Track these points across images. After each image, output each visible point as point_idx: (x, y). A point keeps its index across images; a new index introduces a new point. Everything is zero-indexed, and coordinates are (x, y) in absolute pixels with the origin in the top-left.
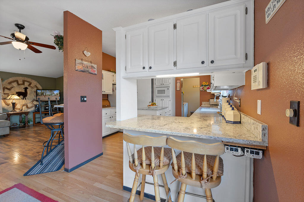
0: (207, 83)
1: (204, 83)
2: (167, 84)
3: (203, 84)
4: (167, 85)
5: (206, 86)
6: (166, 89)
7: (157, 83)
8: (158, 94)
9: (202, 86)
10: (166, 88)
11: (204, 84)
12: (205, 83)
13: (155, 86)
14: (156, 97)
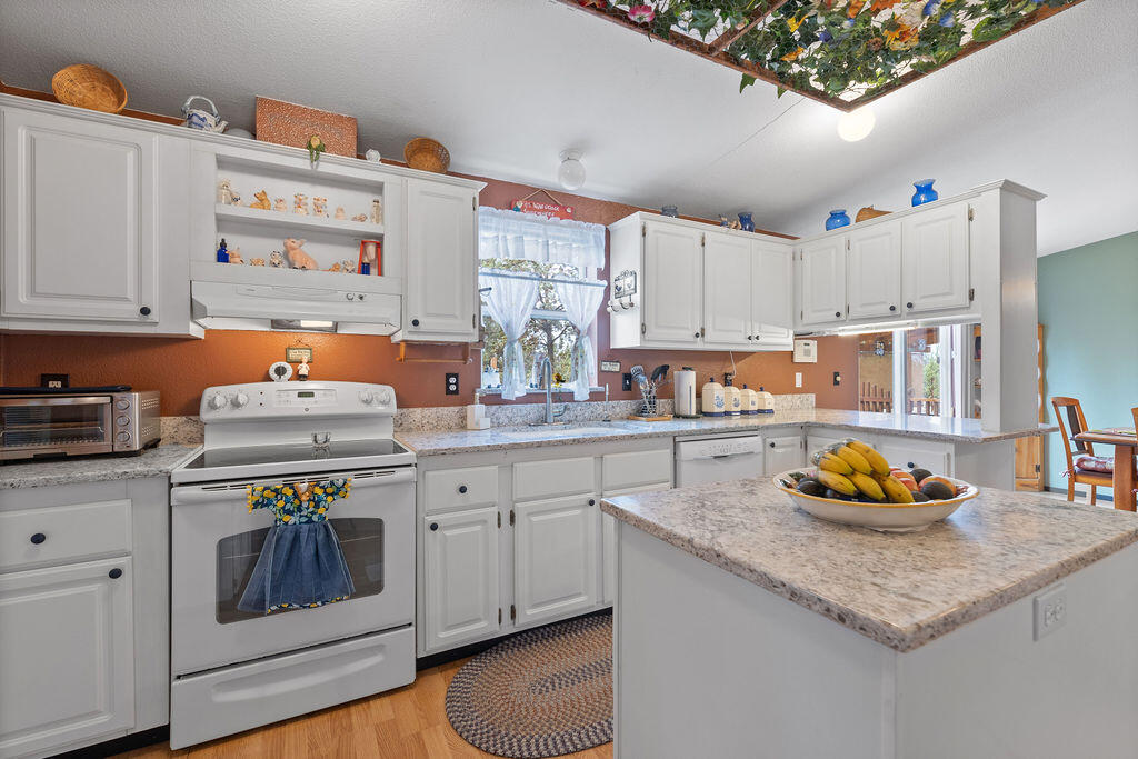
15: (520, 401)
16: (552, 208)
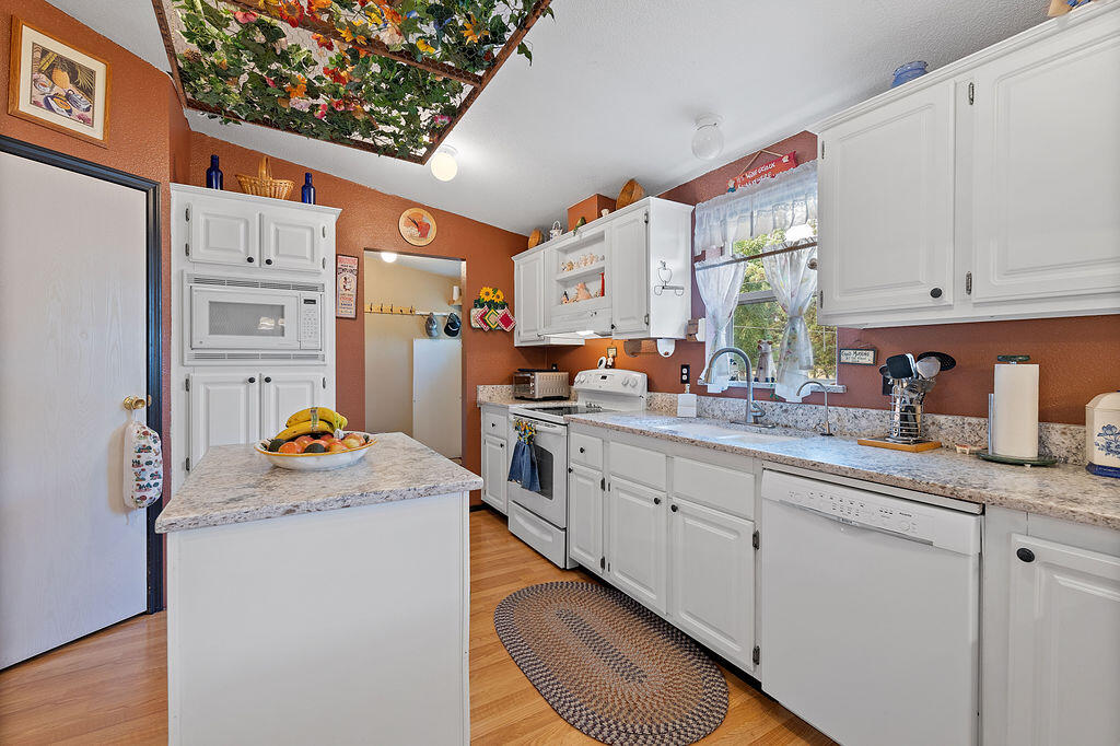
0: (499, 293)
1: (486, 293)
2: (306, 264)
3: (482, 295)
4: (301, 272)
5: (492, 305)
6: (289, 299)
7: (207, 246)
8: (214, 330)
9: (479, 303)
10: (297, 293)
11: (487, 299)
12: (490, 290)
13: (177, 264)
14: (199, 357)
15: (724, 394)
16: (767, 168)
